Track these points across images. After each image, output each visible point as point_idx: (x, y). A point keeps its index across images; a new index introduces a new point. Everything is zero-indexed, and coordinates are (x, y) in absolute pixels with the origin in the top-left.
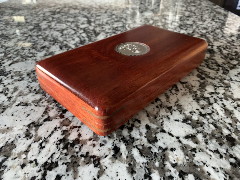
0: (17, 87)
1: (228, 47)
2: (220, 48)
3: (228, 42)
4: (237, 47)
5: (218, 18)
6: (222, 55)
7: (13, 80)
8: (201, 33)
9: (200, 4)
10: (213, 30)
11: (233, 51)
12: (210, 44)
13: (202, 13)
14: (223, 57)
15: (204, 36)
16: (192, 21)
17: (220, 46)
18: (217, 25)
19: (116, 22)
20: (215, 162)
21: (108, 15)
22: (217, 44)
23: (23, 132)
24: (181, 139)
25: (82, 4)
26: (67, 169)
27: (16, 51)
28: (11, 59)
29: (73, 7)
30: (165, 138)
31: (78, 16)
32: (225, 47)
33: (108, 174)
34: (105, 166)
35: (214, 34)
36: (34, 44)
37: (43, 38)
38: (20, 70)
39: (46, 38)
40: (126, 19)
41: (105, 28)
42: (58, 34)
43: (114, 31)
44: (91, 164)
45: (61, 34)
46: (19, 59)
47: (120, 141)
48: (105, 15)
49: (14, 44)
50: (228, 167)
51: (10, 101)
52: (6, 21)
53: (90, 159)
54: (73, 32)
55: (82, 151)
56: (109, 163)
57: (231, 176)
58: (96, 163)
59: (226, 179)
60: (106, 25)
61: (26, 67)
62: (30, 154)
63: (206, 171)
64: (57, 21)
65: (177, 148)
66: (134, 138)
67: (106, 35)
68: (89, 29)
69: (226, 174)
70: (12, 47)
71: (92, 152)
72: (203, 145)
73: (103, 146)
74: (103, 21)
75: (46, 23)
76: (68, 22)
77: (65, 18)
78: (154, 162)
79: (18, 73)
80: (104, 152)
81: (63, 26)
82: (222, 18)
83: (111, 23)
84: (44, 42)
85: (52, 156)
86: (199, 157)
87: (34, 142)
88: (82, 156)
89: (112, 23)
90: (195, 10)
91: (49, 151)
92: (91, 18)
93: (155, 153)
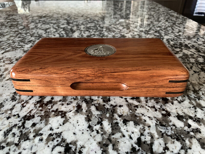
0: (7, 68)
1: (175, 39)
2: (169, 40)
3: (176, 36)
4: (182, 39)
5: (171, 19)
6: (169, 45)
7: (4, 63)
8: (156, 30)
9: (159, 10)
10: (165, 28)
11: (178, 42)
12: (162, 38)
13: (159, 16)
14: (170, 46)
15: (157, 32)
16: (150, 21)
17: (169, 39)
18: (169, 24)
19: (90, 23)
20: (151, 114)
21: (84, 18)
22: (167, 37)
23: (10, 97)
24: (128, 99)
25: (64, 10)
26: (41, 119)
27: (8, 44)
28: (3, 50)
29: (56, 13)
30: (116, 99)
31: (60, 19)
32: (172, 39)
33: (71, 122)
34: (69, 117)
35: (165, 31)
36: (22, 39)
37: (30, 35)
38: (11, 57)
39: (33, 35)
40: (98, 21)
41: (80, 27)
42: (43, 32)
43: (87, 29)
44: (59, 116)
45: (45, 32)
46: (10, 50)
47: (82, 102)
48: (82, 18)
49: (7, 39)
50: (160, 116)
51: (1, 78)
52: (1, 23)
53: (59, 113)
54: (55, 30)
55: (53, 108)
56: (72, 115)
57: (161, 122)
58: (63, 115)
59: (157, 123)
60: (82, 25)
61: (15, 54)
62: (14, 111)
63: (143, 119)
64: (43, 23)
65: (124, 105)
66: (93, 99)
67: (80, 32)
68: (67, 28)
69: (157, 121)
70: (5, 41)
71: (61, 109)
72: (144, 103)
73: (69, 105)
74: (79, 23)
75: (34, 25)
76: (51, 23)
77: (49, 21)
78: (106, 114)
79: (9, 59)
80: (69, 108)
81: (47, 26)
82: (174, 19)
83: (85, 24)
84: (31, 38)
85: (30, 112)
86: (139, 111)
87: (18, 103)
88: (53, 111)
89: (87, 24)
90: (153, 14)
91: (29, 108)
92: (70, 21)
93: (108, 108)
